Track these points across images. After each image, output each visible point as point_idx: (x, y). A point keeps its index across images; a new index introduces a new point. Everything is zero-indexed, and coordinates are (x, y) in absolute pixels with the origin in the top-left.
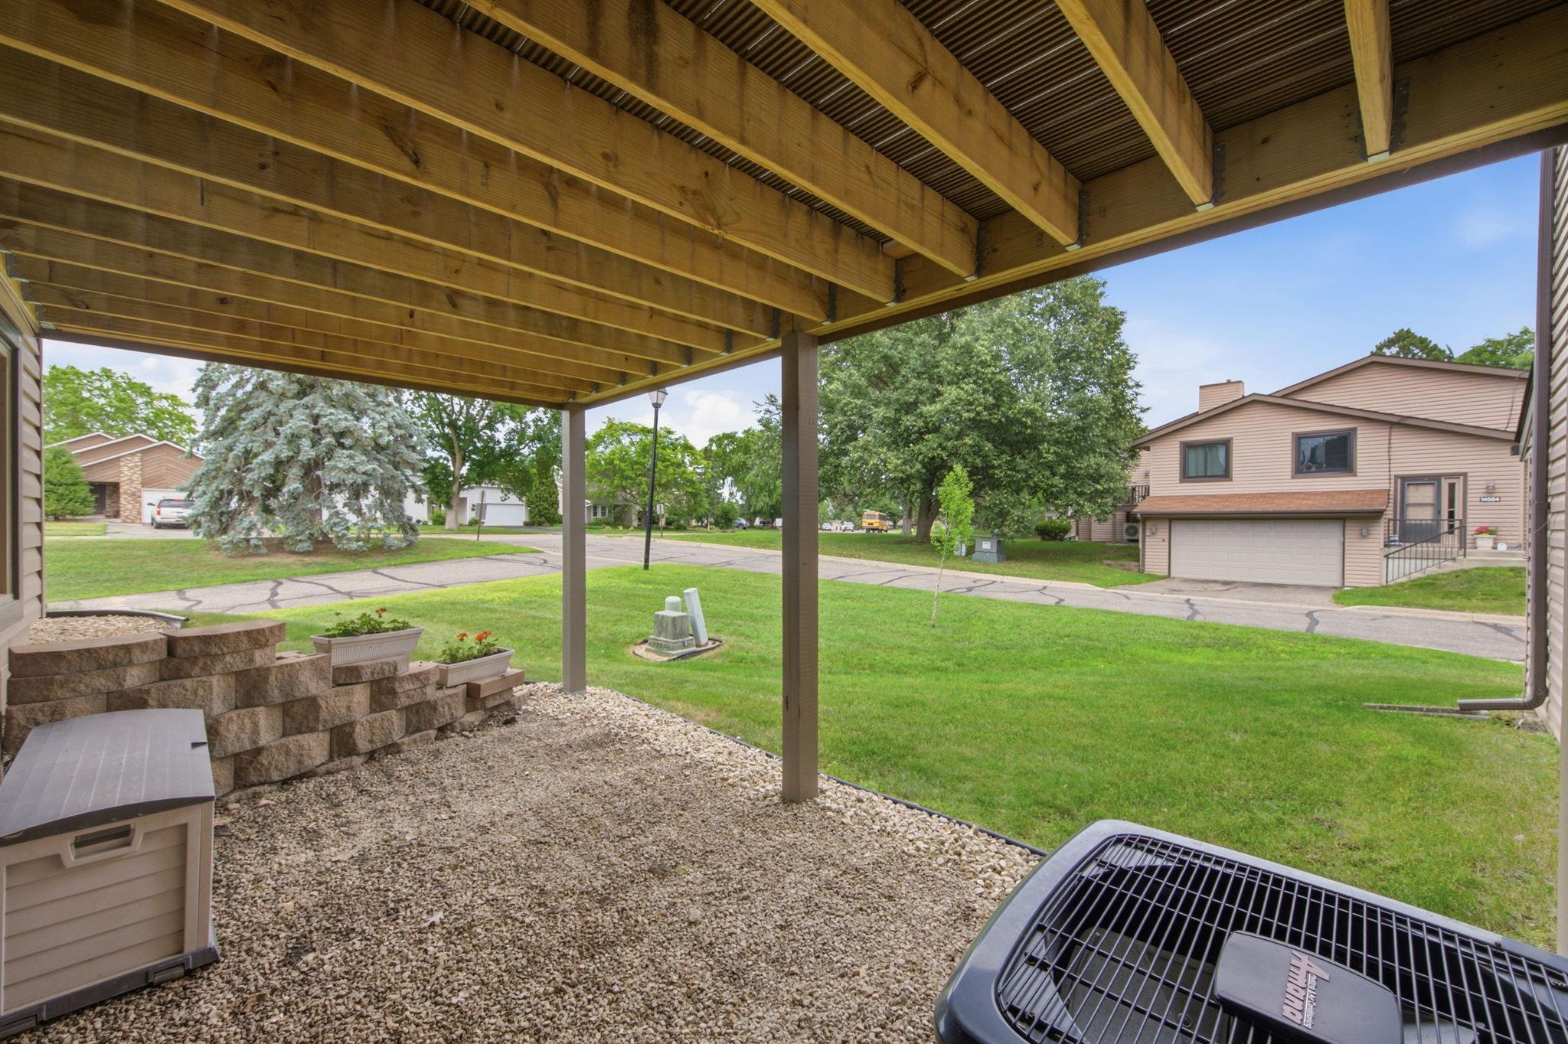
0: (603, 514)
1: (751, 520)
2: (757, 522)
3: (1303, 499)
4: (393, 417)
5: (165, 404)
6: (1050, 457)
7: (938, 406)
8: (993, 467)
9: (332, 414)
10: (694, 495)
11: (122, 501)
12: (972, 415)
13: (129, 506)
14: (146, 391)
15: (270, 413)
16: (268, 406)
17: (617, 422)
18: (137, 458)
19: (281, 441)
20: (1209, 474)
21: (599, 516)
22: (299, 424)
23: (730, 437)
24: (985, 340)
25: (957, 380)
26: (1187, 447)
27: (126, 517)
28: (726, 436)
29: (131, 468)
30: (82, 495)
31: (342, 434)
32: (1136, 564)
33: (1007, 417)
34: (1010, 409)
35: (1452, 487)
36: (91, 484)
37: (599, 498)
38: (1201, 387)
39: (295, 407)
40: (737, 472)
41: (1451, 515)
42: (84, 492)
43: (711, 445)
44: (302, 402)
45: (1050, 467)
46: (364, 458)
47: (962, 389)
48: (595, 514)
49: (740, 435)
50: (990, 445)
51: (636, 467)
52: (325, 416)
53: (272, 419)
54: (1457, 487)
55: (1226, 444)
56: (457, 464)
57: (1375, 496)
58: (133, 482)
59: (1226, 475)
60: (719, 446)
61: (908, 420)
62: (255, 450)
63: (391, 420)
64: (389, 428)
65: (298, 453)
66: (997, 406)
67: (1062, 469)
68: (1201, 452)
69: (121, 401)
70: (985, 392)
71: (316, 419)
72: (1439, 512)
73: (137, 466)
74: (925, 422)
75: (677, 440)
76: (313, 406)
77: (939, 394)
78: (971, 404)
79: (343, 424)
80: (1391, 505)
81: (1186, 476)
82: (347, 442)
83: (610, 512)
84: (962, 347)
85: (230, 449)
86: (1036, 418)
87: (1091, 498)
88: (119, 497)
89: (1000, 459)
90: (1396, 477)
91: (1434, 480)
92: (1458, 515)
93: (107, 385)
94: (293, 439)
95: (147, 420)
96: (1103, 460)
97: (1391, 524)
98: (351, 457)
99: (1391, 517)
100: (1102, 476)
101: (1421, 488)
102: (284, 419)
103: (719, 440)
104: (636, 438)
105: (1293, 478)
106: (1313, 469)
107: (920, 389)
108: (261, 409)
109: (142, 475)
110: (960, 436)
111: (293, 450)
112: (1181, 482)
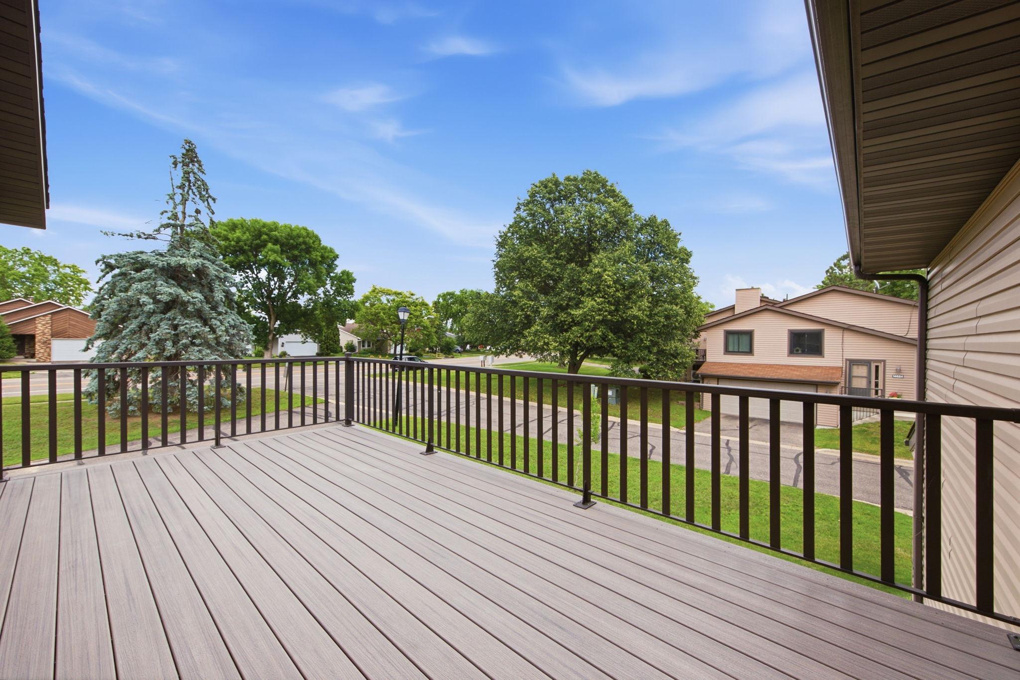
0: (369, 346)
1: (464, 347)
2: (468, 347)
3: (794, 371)
4: (228, 322)
5: (68, 271)
6: (648, 343)
7: (581, 312)
8: (614, 347)
9: (186, 324)
10: (428, 336)
11: (37, 347)
12: (601, 318)
13: (42, 351)
14: (55, 263)
15: (144, 324)
16: (142, 319)
17: (378, 287)
18: (48, 318)
19: (150, 344)
20: (740, 350)
21: (366, 347)
22: (164, 332)
23: (452, 295)
24: (610, 271)
25: (592, 295)
26: (728, 333)
27: (40, 358)
28: (449, 294)
29: (44, 325)
30: (8, 344)
31: (194, 337)
32: (698, 403)
33: (622, 317)
34: (624, 313)
35: (877, 367)
36: (14, 336)
37: (366, 337)
38: (737, 290)
39: (161, 320)
40: (456, 317)
41: (877, 385)
42: (9, 342)
43: (439, 299)
44: (167, 316)
45: (648, 348)
46: (209, 351)
47: (595, 301)
48: (363, 346)
49: (458, 293)
50: (612, 335)
51: (392, 317)
52: (183, 325)
53: (145, 327)
54: (880, 367)
55: (750, 334)
56: (272, 322)
57: (834, 371)
58: (44, 334)
59: (750, 352)
60: (444, 300)
61: (562, 316)
62: (133, 350)
63: (227, 325)
64: (227, 331)
65: (164, 350)
66: (617, 310)
67: (655, 350)
68: (736, 337)
69: (36, 270)
70: (609, 302)
71: (175, 327)
72: (870, 382)
73: (47, 323)
74: (572, 318)
75: (417, 299)
76: (174, 319)
77: (582, 302)
78: (600, 310)
79: (195, 330)
80: (844, 376)
81: (727, 351)
82: (197, 341)
83: (373, 344)
84: (596, 274)
85: (116, 348)
86: (640, 319)
87: (672, 368)
88: (35, 344)
89: (618, 342)
90: (847, 360)
91: (867, 363)
92: (880, 387)
93: (26, 259)
94: (160, 343)
95: (54, 282)
96: (678, 344)
97: (843, 390)
98: (200, 351)
99: (843, 385)
100: (678, 354)
101: (860, 367)
102: (154, 328)
103: (444, 296)
104: (391, 298)
105: (788, 356)
106: (800, 352)
107: (569, 298)
108: (138, 320)
109: (51, 329)
110: (594, 329)
111: (160, 349)
112: (724, 354)
